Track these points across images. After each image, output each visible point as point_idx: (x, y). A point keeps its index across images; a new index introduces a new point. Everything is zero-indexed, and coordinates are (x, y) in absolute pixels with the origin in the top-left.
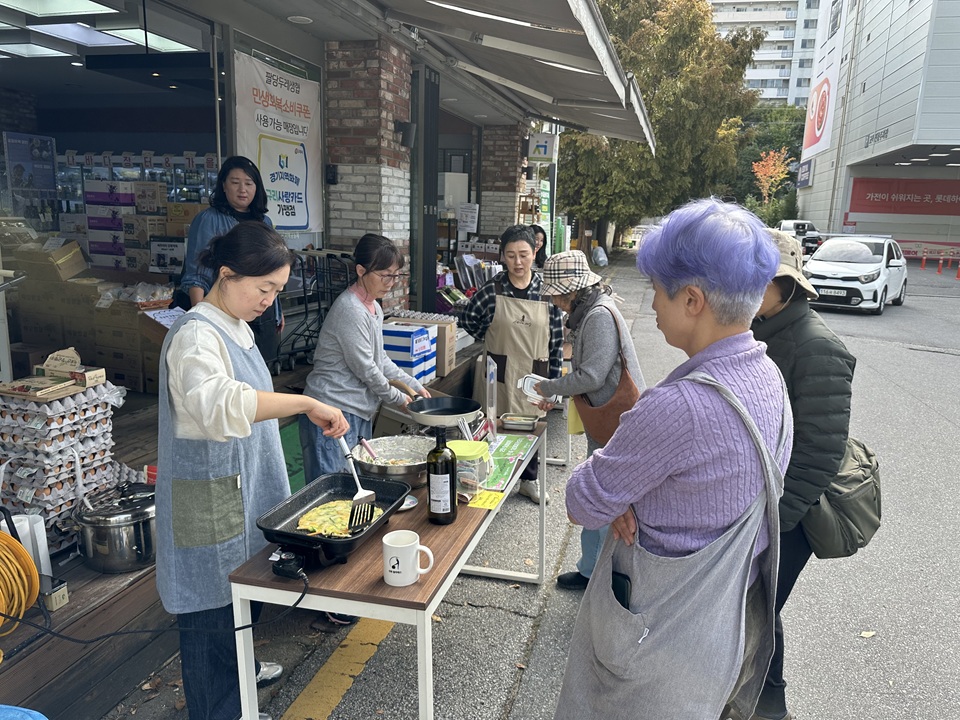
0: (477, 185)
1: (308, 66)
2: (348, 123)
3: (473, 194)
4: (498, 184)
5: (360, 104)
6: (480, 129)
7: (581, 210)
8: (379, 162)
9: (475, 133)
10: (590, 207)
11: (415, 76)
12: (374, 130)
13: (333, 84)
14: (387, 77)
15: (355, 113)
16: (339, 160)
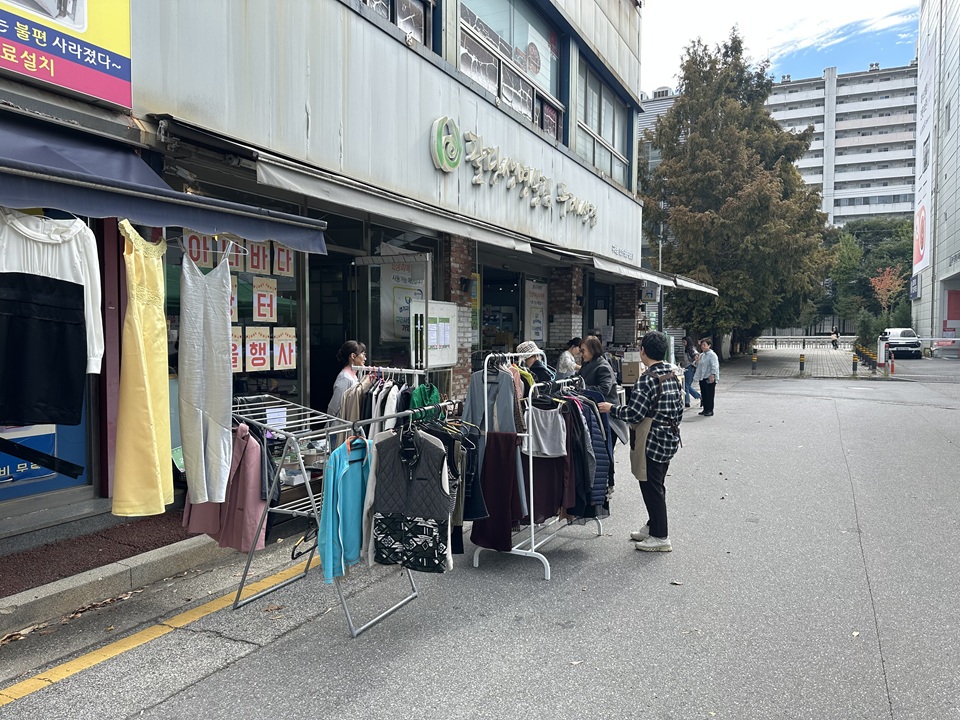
0: (612, 316)
1: (543, 279)
2: (558, 299)
3: (610, 320)
4: (624, 315)
5: (564, 291)
6: (613, 286)
7: (693, 326)
8: (571, 313)
9: (611, 288)
10: (700, 323)
11: (585, 276)
12: (569, 301)
13: (553, 284)
14: (574, 280)
15: (562, 295)
16: (554, 313)
